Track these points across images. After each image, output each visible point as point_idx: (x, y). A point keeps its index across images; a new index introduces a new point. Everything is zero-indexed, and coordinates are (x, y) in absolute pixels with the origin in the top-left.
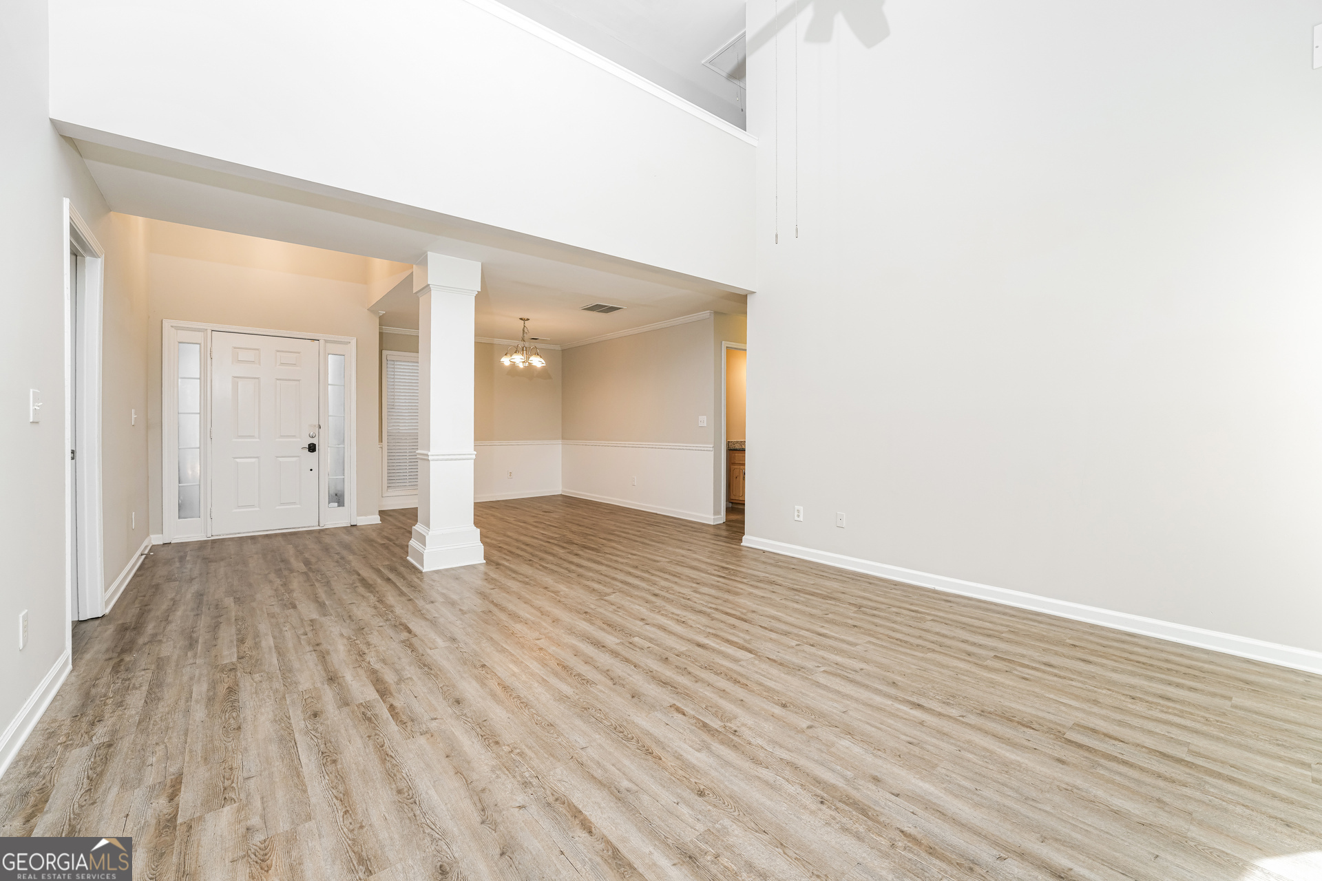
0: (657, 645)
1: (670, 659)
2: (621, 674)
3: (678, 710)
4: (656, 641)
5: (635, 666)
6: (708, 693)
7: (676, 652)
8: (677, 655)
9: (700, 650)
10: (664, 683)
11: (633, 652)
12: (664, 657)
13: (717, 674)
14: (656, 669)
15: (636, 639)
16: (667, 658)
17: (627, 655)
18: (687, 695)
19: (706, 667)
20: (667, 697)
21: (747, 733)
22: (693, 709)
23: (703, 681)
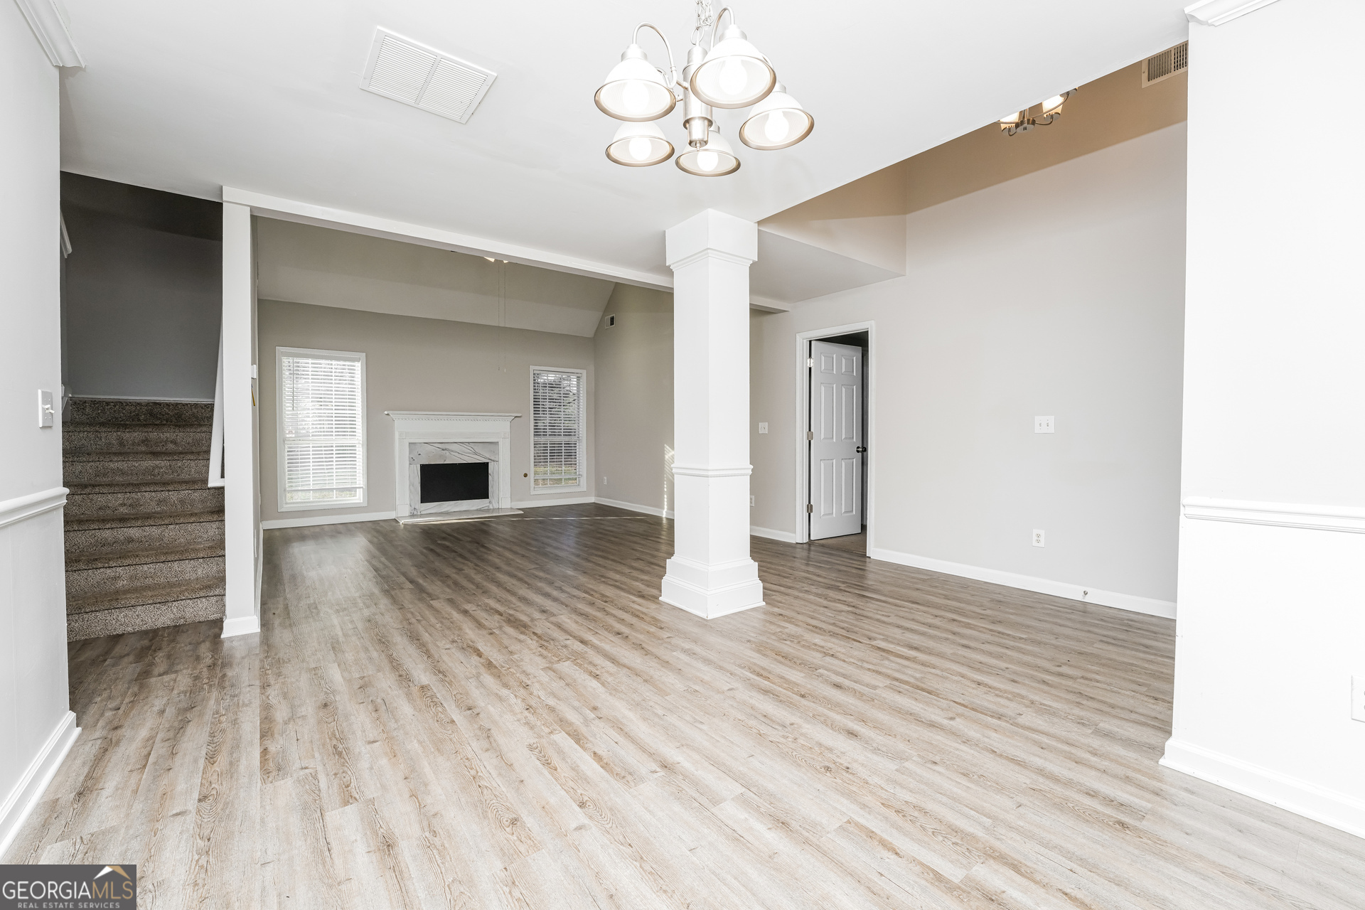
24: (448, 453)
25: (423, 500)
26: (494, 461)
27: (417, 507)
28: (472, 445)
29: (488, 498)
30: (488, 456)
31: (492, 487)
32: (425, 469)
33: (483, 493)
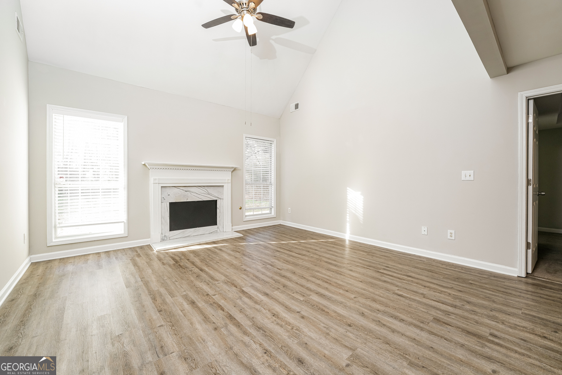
0: (289, 295)
1: (282, 286)
2: (302, 280)
3: (279, 269)
4: (290, 298)
5: (297, 283)
6: (268, 273)
7: (279, 290)
8: (279, 288)
9: (268, 291)
10: (284, 277)
11: (300, 290)
12: (285, 288)
13: (263, 280)
14: (288, 282)
15: (302, 299)
16: (284, 287)
17: (302, 288)
18: (276, 273)
19: (267, 283)
20: (283, 273)
21: (261, 264)
22: (274, 269)
23: (269, 277)
24: (189, 194)
25: (171, 229)
26: (220, 199)
27: (167, 235)
28: (206, 188)
29: (217, 225)
30: (217, 195)
31: (219, 217)
32: (173, 205)
33: (213, 221)
